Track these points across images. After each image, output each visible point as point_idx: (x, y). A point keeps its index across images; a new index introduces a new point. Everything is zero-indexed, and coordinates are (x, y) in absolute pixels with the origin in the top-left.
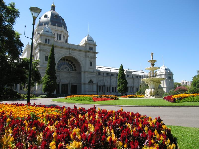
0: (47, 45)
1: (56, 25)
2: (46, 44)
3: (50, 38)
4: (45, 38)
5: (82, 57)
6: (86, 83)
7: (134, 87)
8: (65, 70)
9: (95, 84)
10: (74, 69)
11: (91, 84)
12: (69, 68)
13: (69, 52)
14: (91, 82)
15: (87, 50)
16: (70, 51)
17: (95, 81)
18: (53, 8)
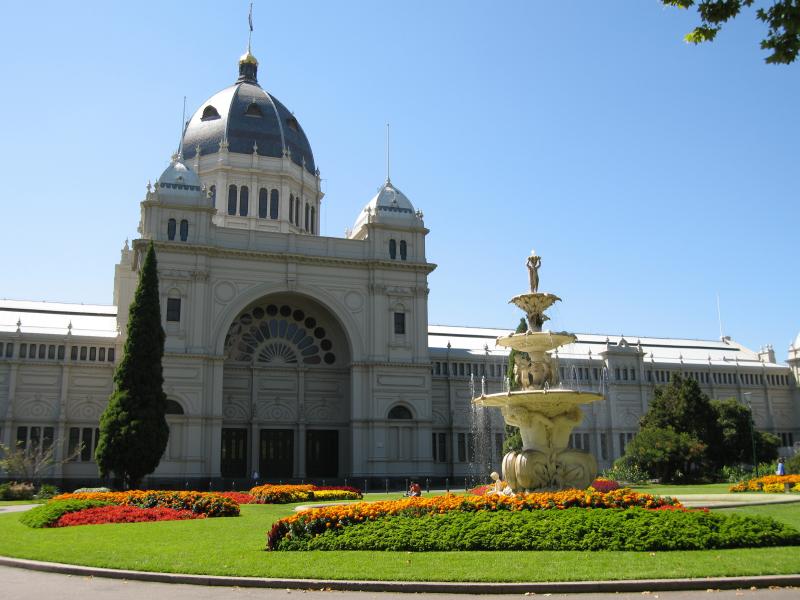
0: (173, 247)
1: (255, 148)
2: (171, 243)
3: (190, 217)
4: (167, 214)
5: (354, 292)
6: (373, 421)
7: (609, 429)
8: (278, 361)
9: (423, 422)
10: (322, 353)
11: (401, 423)
12: (294, 348)
13: (286, 273)
14: (400, 412)
15: (377, 256)
16: (292, 267)
17: (422, 409)
18: (249, 71)
